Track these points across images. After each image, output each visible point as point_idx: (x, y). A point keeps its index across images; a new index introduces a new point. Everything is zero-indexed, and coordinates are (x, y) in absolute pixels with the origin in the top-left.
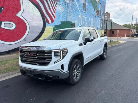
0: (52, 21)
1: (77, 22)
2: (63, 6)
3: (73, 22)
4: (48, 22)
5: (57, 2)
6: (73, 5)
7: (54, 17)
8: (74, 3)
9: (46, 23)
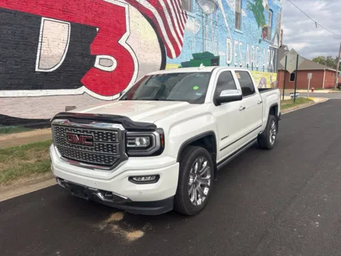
0: (178, 53)
1: (224, 54)
2: (198, 20)
3: (216, 55)
4: (171, 56)
5: (188, 13)
6: (217, 18)
7: (182, 45)
8: (218, 11)
9: (167, 58)
